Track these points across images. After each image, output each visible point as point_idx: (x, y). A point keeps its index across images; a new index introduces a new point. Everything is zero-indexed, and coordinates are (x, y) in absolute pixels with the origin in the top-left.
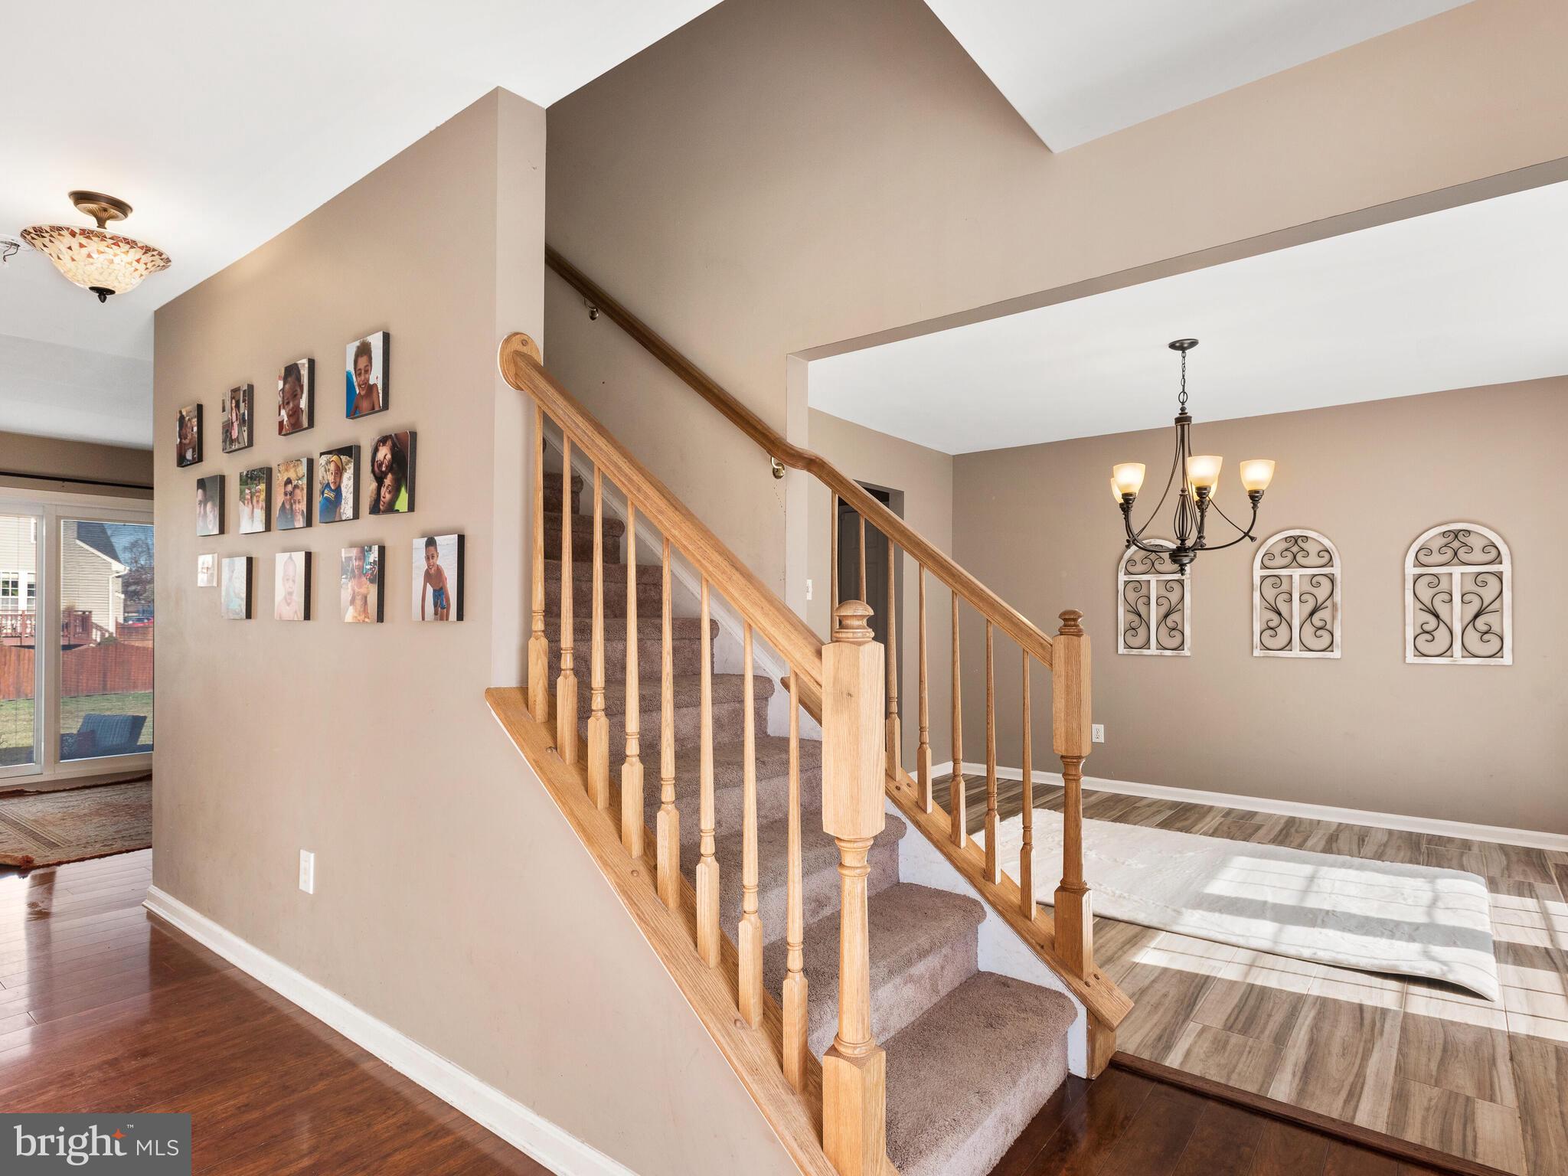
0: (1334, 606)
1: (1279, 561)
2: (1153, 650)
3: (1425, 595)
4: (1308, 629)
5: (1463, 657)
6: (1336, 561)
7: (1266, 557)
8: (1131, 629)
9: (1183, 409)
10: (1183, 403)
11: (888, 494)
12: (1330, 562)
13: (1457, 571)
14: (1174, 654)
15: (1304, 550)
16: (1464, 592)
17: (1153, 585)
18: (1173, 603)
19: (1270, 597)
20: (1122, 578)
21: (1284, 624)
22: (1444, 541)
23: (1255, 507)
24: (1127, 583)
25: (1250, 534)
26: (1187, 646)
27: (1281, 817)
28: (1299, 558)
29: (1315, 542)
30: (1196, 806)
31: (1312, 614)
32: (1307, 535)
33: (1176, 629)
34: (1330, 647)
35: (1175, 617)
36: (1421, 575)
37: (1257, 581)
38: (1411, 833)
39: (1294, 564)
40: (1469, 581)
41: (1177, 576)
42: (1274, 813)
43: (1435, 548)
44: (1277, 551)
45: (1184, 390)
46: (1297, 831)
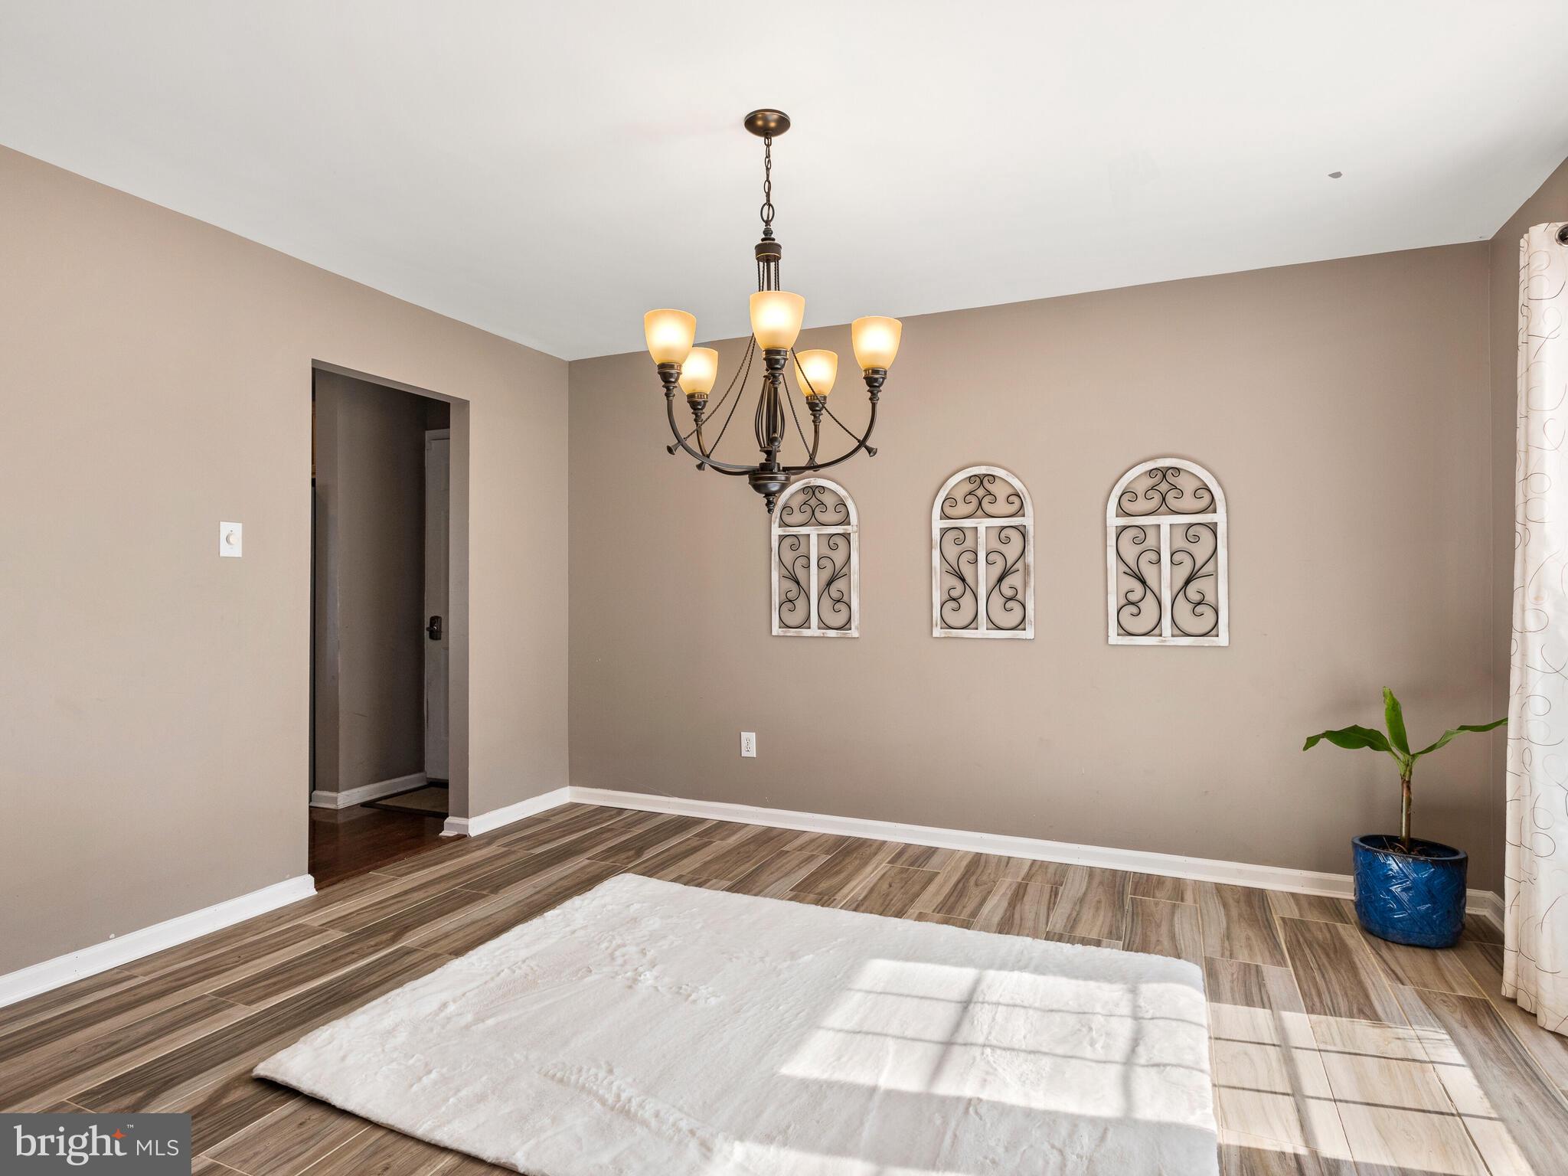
0: (1026, 567)
1: (963, 509)
2: (814, 631)
3: (1130, 552)
4: (997, 600)
5: (1173, 636)
6: (1028, 508)
7: (947, 503)
8: (788, 601)
9: (768, 233)
10: (767, 222)
11: (448, 405)
12: (1020, 512)
13: (1166, 521)
14: (839, 635)
15: (990, 494)
16: (1174, 549)
17: (814, 540)
18: (838, 565)
19: (951, 555)
20: (777, 531)
21: (968, 594)
22: (1150, 482)
23: (873, 399)
24: (782, 538)
25: (868, 443)
26: (854, 623)
27: (967, 853)
28: (985, 504)
29: (1003, 483)
30: (866, 840)
31: (1000, 580)
32: (994, 474)
33: (843, 601)
34: (1020, 625)
35: (840, 584)
36: (1125, 528)
37: (936, 535)
38: (1114, 872)
39: (980, 512)
40: (1179, 533)
41: (840, 529)
42: (957, 848)
43: (1140, 492)
44: (959, 495)
45: (768, 200)
46: (977, 885)
